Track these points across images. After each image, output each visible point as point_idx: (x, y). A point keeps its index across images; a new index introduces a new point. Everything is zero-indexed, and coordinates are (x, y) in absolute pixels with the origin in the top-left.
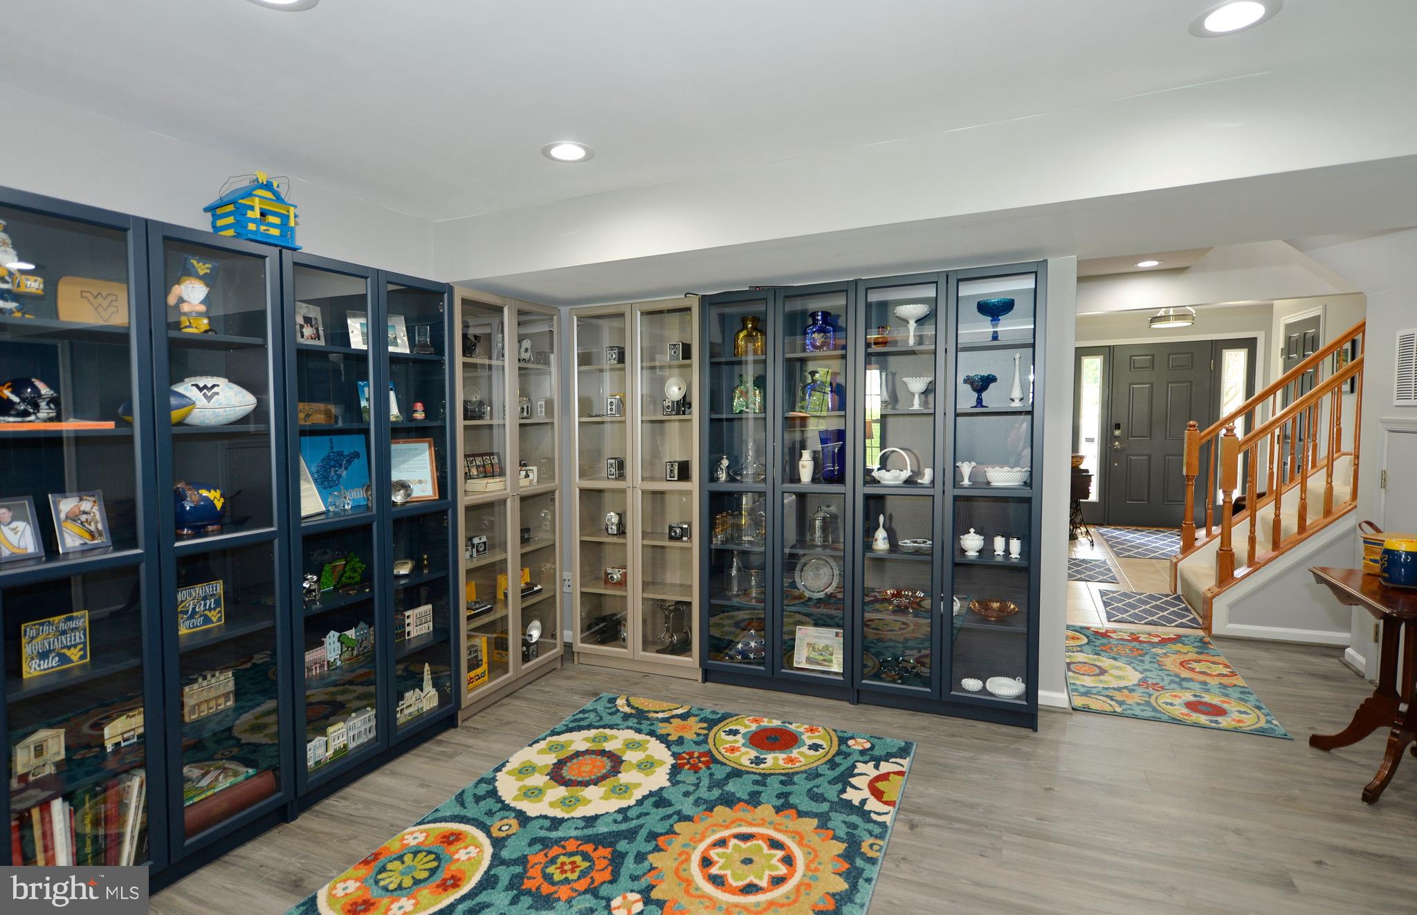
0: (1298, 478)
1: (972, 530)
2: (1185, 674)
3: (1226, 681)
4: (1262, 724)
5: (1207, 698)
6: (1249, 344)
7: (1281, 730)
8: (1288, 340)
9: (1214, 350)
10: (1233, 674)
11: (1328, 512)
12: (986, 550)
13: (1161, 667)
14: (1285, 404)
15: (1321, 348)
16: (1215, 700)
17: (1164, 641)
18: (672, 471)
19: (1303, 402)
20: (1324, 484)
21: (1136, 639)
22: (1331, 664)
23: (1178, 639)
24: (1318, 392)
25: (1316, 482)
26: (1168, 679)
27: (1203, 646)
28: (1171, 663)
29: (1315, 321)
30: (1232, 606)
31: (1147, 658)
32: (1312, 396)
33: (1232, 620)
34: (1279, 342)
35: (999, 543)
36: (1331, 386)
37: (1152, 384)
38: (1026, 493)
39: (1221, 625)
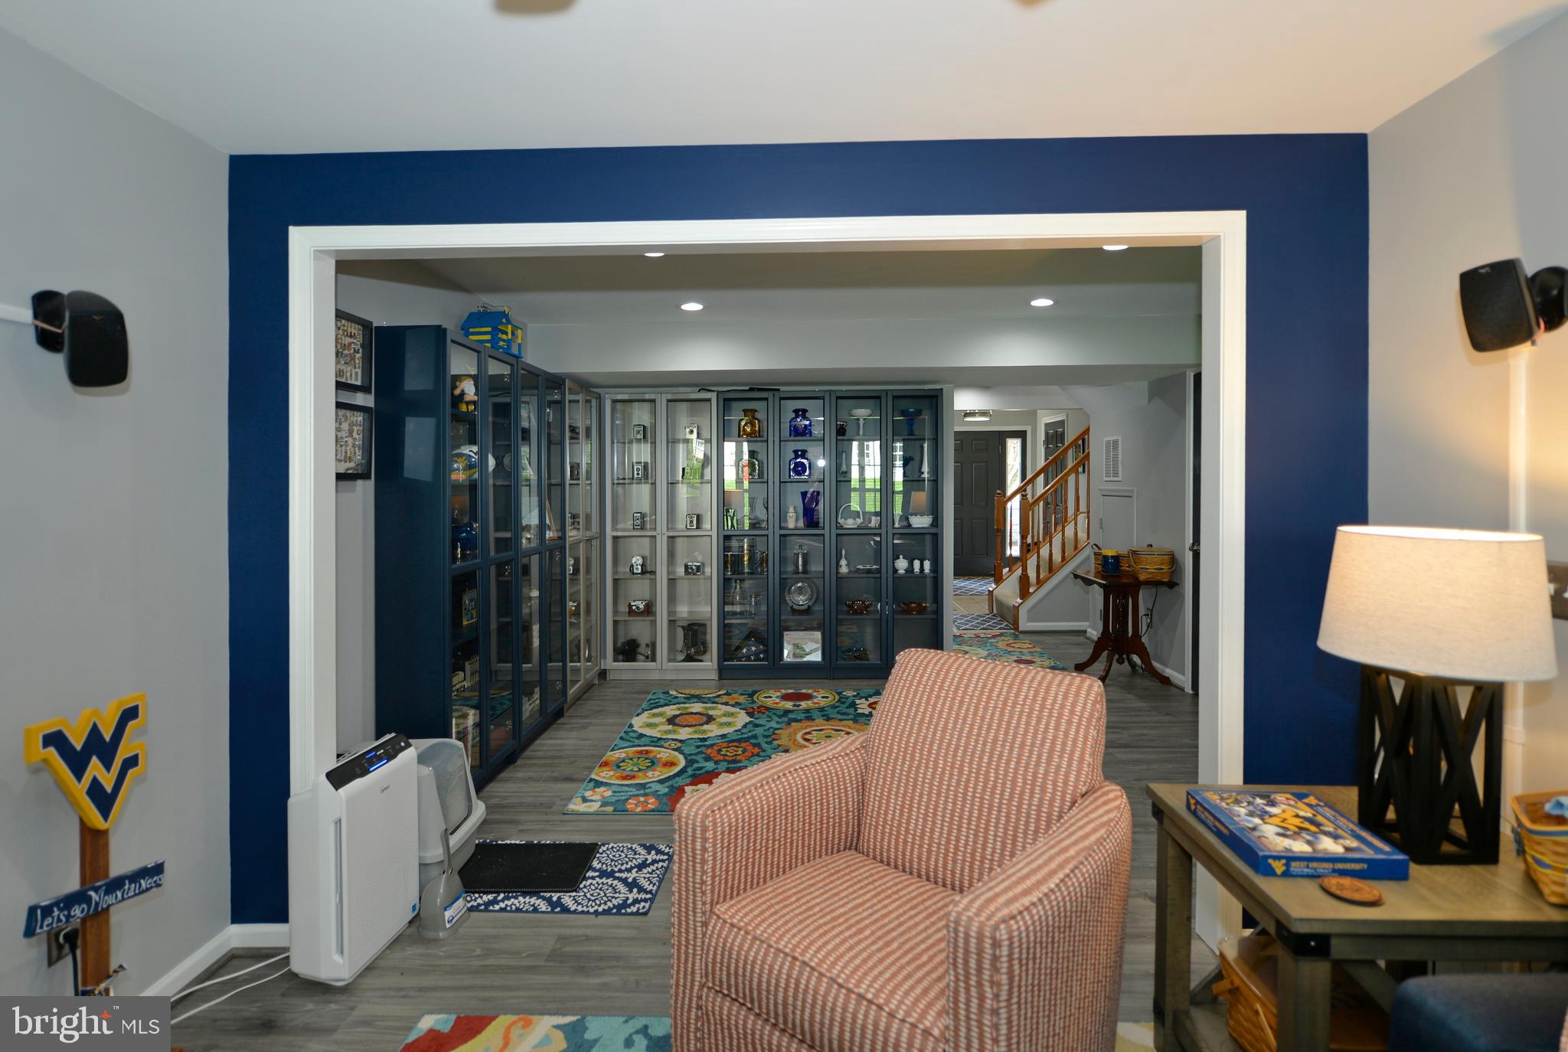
0: (1060, 528)
1: (901, 557)
2: (1010, 649)
3: (1031, 650)
4: (1052, 664)
5: (1024, 658)
6: (1021, 435)
7: (1061, 666)
8: (1047, 434)
9: (1001, 438)
10: (1034, 647)
11: (1076, 547)
12: (910, 569)
13: (997, 648)
14: (1046, 483)
15: (1066, 444)
16: (1029, 658)
17: (994, 637)
18: (691, 522)
19: (1057, 482)
20: (1073, 530)
21: (979, 637)
22: (1081, 639)
23: (1001, 635)
24: (1066, 474)
25: (1069, 531)
26: (1002, 653)
27: (1016, 637)
28: (1001, 645)
29: (1062, 423)
30: (1029, 611)
31: (988, 644)
32: (1061, 478)
33: (1029, 620)
34: (1041, 436)
35: (917, 564)
36: (1074, 469)
37: (962, 463)
38: (934, 530)
39: (1024, 625)
